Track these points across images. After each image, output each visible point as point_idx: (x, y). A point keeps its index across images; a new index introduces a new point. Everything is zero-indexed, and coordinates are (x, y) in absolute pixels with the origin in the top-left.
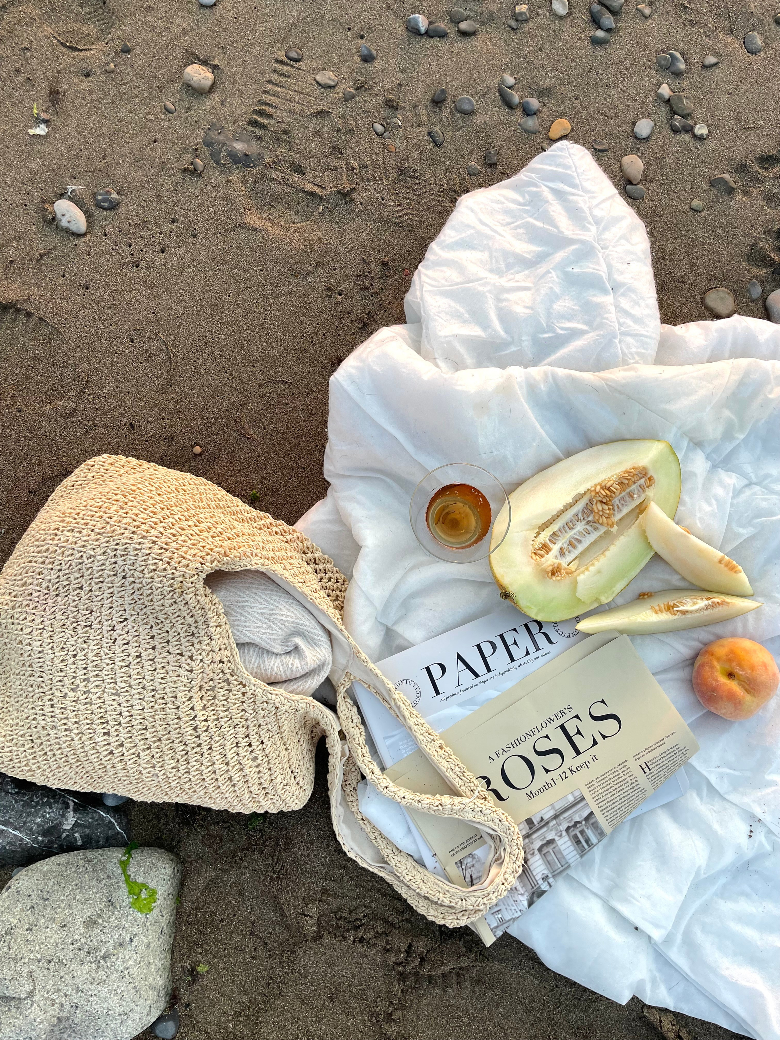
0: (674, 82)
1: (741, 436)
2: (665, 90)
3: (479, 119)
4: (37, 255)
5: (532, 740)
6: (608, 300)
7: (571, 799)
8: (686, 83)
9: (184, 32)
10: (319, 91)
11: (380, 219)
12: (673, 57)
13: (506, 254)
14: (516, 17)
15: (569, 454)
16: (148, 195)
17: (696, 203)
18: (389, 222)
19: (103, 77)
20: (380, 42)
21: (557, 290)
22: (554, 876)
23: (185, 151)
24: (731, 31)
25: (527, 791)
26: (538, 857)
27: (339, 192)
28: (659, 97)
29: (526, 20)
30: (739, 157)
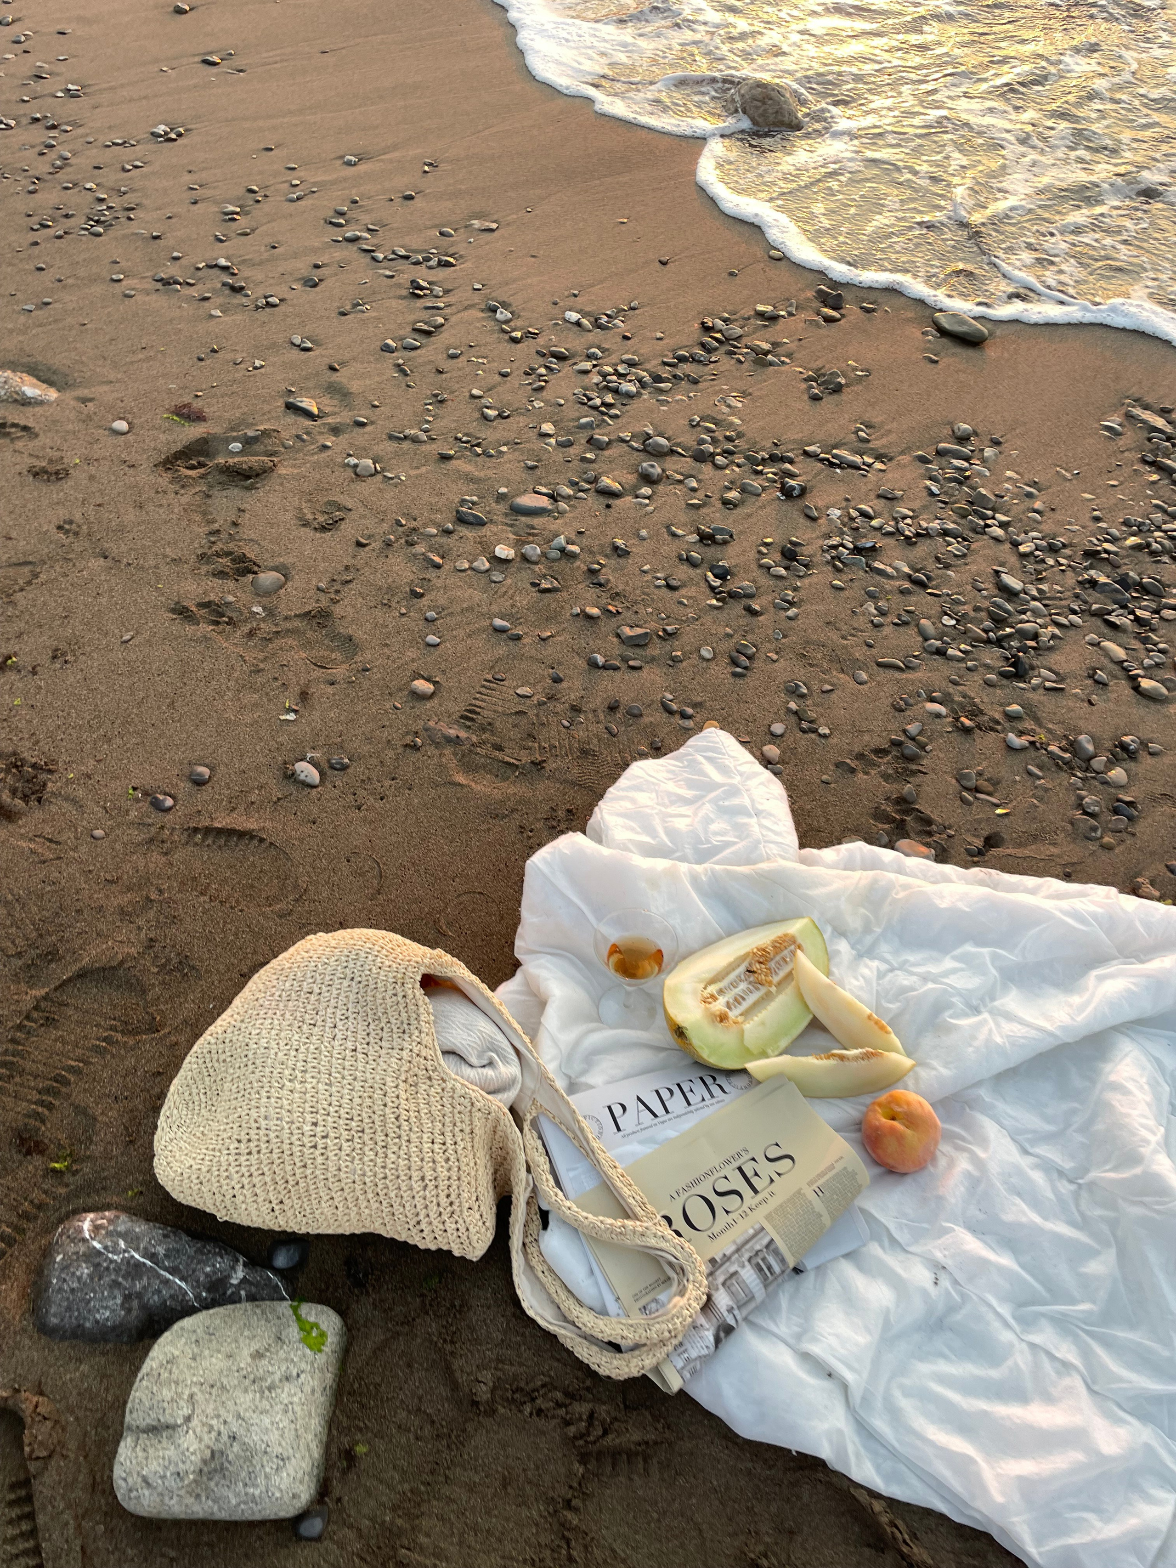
0: (801, 701)
1: (878, 930)
2: (793, 705)
3: (646, 720)
4: (275, 799)
5: (712, 1179)
6: (753, 821)
7: (751, 1232)
8: (808, 702)
9: (413, 660)
10: (517, 699)
11: (565, 781)
12: (797, 686)
13: (669, 794)
14: (673, 659)
15: (729, 934)
16: (374, 761)
17: (825, 777)
18: (573, 784)
19: (345, 686)
20: (567, 671)
21: (712, 816)
22: (739, 1308)
23: (407, 733)
24: (843, 671)
25: (709, 1233)
26: (722, 1290)
27: (532, 762)
28: (789, 710)
29: (681, 661)
30: (857, 749)
